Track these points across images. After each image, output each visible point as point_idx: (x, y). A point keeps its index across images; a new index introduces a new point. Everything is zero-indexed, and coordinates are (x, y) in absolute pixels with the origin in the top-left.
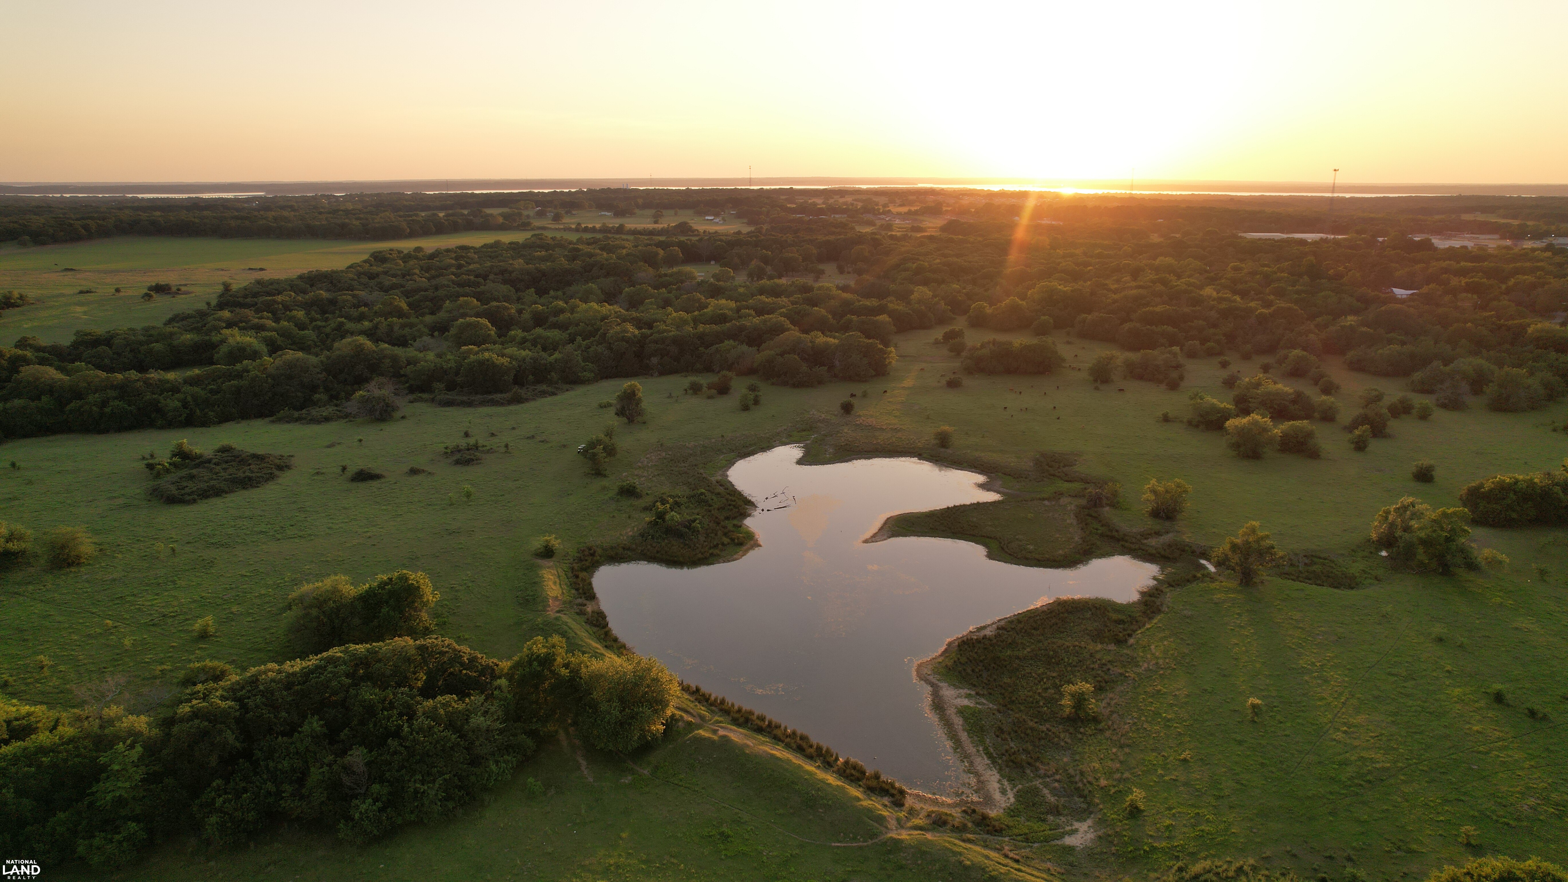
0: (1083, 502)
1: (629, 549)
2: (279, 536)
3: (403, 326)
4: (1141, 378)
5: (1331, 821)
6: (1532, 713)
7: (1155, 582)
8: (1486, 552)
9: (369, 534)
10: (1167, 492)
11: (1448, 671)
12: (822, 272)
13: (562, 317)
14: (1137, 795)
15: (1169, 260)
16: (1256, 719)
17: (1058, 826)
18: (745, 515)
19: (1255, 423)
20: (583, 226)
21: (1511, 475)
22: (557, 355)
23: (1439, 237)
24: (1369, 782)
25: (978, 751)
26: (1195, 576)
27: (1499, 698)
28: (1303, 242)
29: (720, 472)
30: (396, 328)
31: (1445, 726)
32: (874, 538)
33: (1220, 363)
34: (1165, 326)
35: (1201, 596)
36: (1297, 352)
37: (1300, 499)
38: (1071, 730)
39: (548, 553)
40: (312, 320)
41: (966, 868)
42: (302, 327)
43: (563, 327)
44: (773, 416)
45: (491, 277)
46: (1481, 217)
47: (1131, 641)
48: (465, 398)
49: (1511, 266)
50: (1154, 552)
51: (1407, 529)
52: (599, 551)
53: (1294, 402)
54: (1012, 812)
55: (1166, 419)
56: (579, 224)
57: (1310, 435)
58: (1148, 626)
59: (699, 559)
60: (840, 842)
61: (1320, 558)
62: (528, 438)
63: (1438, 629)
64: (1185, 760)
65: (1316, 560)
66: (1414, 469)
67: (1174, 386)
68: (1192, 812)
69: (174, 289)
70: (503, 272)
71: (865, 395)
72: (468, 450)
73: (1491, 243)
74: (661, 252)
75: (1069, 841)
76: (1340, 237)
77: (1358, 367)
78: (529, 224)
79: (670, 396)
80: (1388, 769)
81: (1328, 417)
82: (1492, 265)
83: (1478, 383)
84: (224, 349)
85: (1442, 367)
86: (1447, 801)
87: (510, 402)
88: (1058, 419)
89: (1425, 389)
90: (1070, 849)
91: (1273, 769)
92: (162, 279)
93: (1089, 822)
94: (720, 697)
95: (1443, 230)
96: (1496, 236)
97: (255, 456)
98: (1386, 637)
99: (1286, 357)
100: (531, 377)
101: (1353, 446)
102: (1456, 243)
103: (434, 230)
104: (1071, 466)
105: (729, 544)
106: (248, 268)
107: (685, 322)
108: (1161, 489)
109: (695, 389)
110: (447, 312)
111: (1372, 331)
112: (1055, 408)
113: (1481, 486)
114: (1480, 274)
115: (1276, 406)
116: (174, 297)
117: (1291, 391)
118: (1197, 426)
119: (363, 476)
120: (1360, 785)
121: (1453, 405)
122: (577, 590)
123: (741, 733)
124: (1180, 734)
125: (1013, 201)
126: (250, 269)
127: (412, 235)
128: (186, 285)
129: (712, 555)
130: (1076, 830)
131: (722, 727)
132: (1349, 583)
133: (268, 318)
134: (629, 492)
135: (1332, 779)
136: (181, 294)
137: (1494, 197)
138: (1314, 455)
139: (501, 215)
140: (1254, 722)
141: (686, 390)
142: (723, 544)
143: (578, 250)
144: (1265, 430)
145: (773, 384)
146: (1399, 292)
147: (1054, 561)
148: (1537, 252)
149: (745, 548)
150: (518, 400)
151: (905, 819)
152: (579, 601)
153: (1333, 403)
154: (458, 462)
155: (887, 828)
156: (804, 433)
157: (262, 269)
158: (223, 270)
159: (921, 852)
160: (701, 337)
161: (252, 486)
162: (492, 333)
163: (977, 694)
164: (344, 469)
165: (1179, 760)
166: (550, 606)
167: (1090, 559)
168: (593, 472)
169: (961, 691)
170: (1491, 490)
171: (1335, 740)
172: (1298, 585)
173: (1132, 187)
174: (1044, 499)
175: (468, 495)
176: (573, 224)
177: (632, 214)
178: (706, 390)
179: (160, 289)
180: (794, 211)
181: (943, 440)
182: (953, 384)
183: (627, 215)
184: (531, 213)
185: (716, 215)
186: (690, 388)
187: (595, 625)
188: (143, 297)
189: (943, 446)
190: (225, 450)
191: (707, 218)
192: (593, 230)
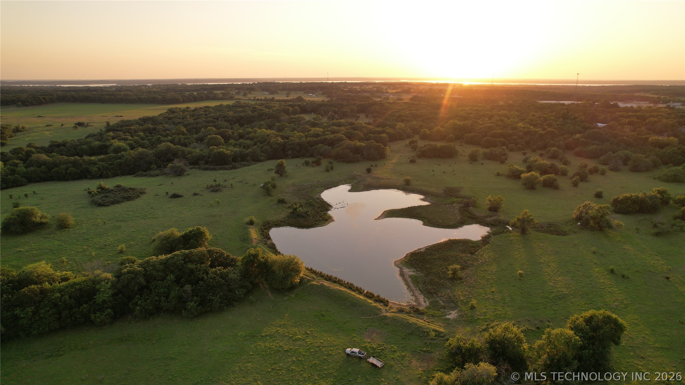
0: (462, 205)
1: (283, 222)
2: (145, 218)
3: (185, 139)
4: (489, 159)
5: (544, 310)
6: (623, 276)
7: (488, 234)
8: (616, 222)
9: (180, 217)
10: (495, 200)
11: (595, 263)
12: (359, 117)
13: (251, 135)
14: (474, 302)
15: (505, 112)
16: (521, 278)
17: (444, 312)
18: (328, 210)
19: (533, 175)
20: (257, 98)
21: (630, 194)
22: (250, 150)
23: (623, 103)
24: (560, 298)
25: (416, 289)
26: (503, 231)
27: (612, 271)
28: (563, 105)
29: (318, 195)
30: (182, 140)
31: (591, 281)
32: (379, 218)
33: (523, 153)
34: (501, 138)
35: (505, 238)
36: (555, 148)
37: (549, 204)
38: (451, 282)
39: (251, 223)
40: (147, 136)
41: (410, 324)
42: (143, 139)
43: (251, 139)
44: (339, 174)
45: (220, 119)
46: (643, 94)
47: (477, 253)
48: (213, 167)
49: (649, 114)
50: (488, 223)
51: (587, 213)
52: (271, 222)
53: (550, 168)
54: (428, 308)
55: (498, 175)
56: (255, 97)
57: (555, 180)
58: (483, 248)
59: (311, 226)
60: (365, 317)
61: (554, 225)
62: (240, 182)
63: (594, 249)
64: (493, 292)
65: (551, 225)
66: (595, 193)
67: (502, 162)
68: (494, 308)
69: (86, 124)
70: (224, 117)
71: (376, 166)
72: (216, 186)
73: (644, 105)
74: (291, 109)
75: (448, 317)
76: (579, 102)
77: (579, 154)
78: (233, 97)
79: (297, 166)
80: (567, 294)
81: (564, 174)
82: (641, 114)
83: (626, 160)
84: (112, 148)
85: (612, 154)
86: (586, 304)
87: (231, 169)
88: (455, 175)
89: (605, 164)
90: (448, 319)
91: (525, 294)
92: (81, 120)
93: (456, 311)
94: (320, 271)
95: (623, 100)
96: (648, 102)
97: (131, 189)
98: (574, 252)
99: (550, 150)
100: (239, 159)
101: (572, 185)
102: (629, 105)
103: (193, 100)
104: (458, 192)
105: (322, 220)
106: (115, 116)
107: (302, 137)
108: (492, 199)
109: (307, 164)
110: (203, 133)
111: (585, 140)
112: (454, 170)
113: (618, 198)
114: (635, 117)
115: (543, 169)
116: (86, 128)
117: (549, 163)
118: (511, 177)
119: (175, 196)
120: (557, 299)
121: (615, 169)
122: (264, 236)
123: (328, 283)
124: (492, 283)
125: (441, 87)
126: (116, 116)
127: (184, 102)
128: (90, 123)
129: (315, 224)
130: (451, 314)
131: (321, 281)
132: (564, 234)
133: (128, 135)
134: (281, 201)
135: (547, 297)
136: (89, 126)
137: (650, 86)
138: (556, 188)
139: (221, 93)
140: (520, 279)
141: (303, 164)
142: (320, 220)
143: (256, 108)
144: (537, 178)
145: (338, 161)
146: (600, 125)
147: (449, 226)
148: (662, 109)
149: (328, 222)
150: (234, 168)
151: (388, 310)
152: (265, 240)
153: (566, 168)
154: (212, 191)
155: (382, 312)
156: (351, 180)
157: (121, 116)
158: (105, 117)
159: (394, 319)
160: (309, 143)
161: (131, 200)
162: (222, 141)
163: (417, 271)
164: (167, 193)
165: (491, 292)
166: (253, 241)
167: (464, 225)
168: (267, 194)
169: (411, 270)
170: (622, 200)
171: (549, 285)
172: (544, 234)
173: (492, 82)
174: (446, 204)
175: (218, 202)
176: (252, 97)
177: (277, 93)
178: (311, 163)
179: (80, 124)
180: (346, 92)
181: (407, 182)
182: (412, 161)
183: (275, 94)
184: (234, 93)
185: (313, 93)
186: (305, 163)
187: (271, 248)
188: (73, 128)
189: (408, 185)
190: (118, 186)
191: (309, 95)
192: (261, 100)
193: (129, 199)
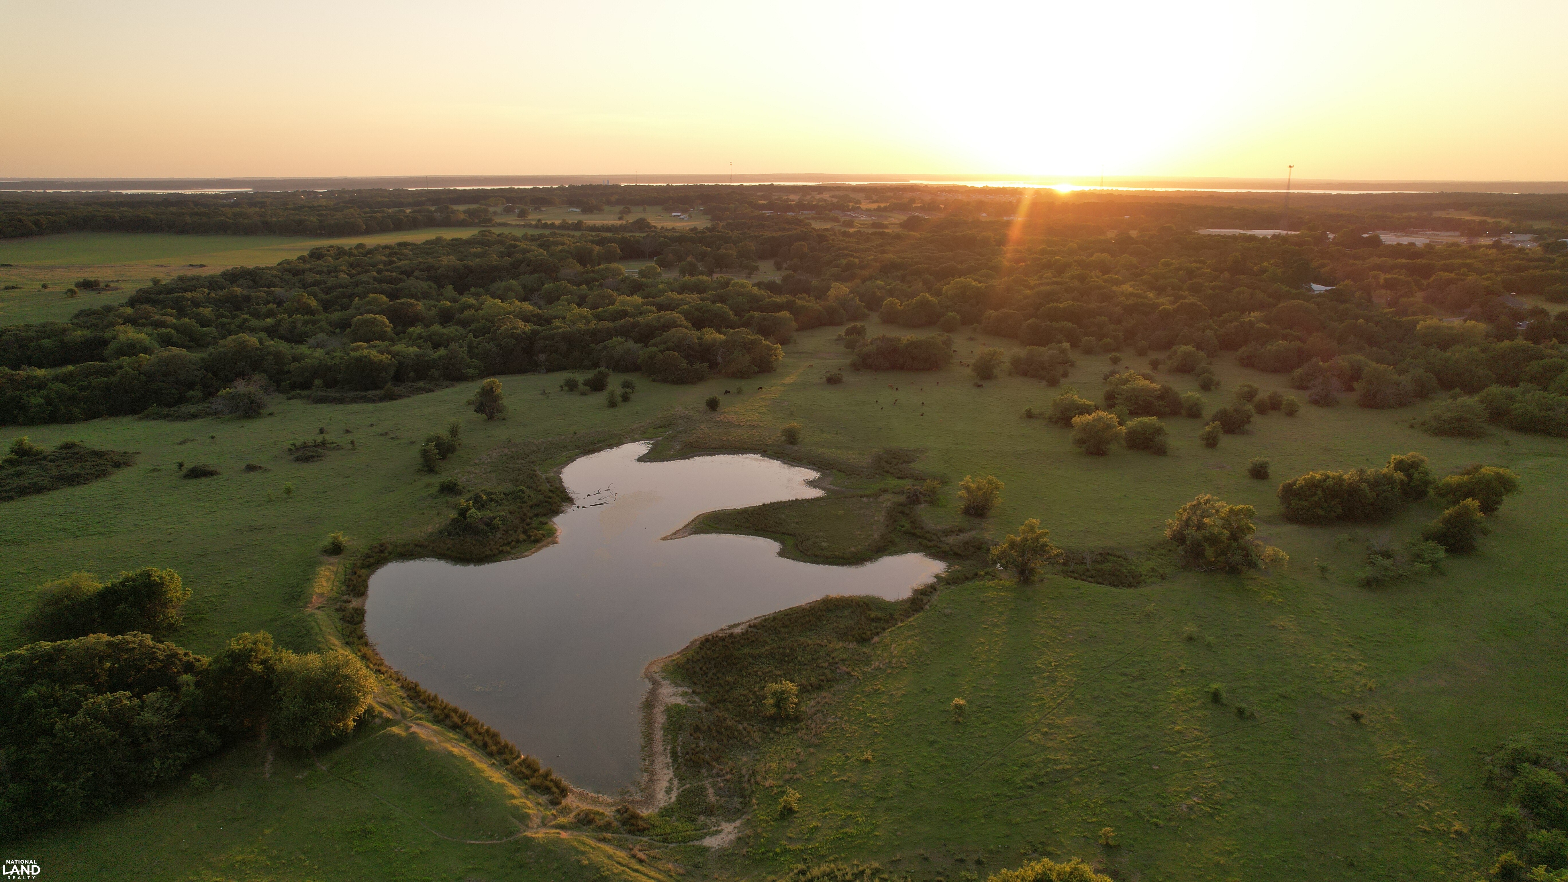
0: (902, 499)
1: (421, 546)
2: (78, 533)
4: (1023, 374)
6: (1240, 712)
9: (169, 531)
10: (978, 488)
11: (1182, 671)
12: (756, 269)
13: (466, 314)
16: (960, 719)
17: (704, 827)
18: (556, 512)
19: (1099, 419)
20: (543, 222)
21: (1325, 472)
22: (443, 352)
23: (1394, 234)
25: (665, 750)
26: (976, 574)
29: (555, 469)
30: (296, 326)
32: (676, 535)
33: (1110, 359)
34: (1066, 322)
35: (971, 594)
36: (1187, 348)
39: (336, 549)
40: (219, 317)
42: (205, 324)
43: (462, 324)
44: (637, 413)
46: (1451, 214)
47: (876, 639)
48: (341, 395)
50: (949, 549)
52: (390, 548)
53: (1157, 398)
54: (666, 812)
55: (1029, 415)
56: (539, 221)
57: (1160, 431)
58: (900, 624)
59: (486, 556)
60: (475, 839)
62: (381, 434)
64: (866, 761)
66: (1250, 466)
67: (1053, 382)
68: (845, 814)
69: (102, 285)
71: (739, 392)
72: (315, 446)
73: (1446, 239)
74: (599, 249)
75: (707, 841)
76: (1292, 233)
77: (1247, 362)
78: (490, 220)
79: (544, 393)
81: (1192, 413)
83: (1351, 379)
85: (1320, 363)
88: (922, 415)
89: (1301, 387)
90: (704, 850)
91: (951, 771)
92: (94, 275)
93: (737, 823)
94: (434, 694)
96: (1457, 234)
97: (95, 453)
99: (1176, 353)
100: (412, 374)
101: (1202, 442)
102: (1406, 240)
103: (392, 226)
104: (911, 462)
105: (524, 541)
106: (188, 264)
107: (583, 318)
108: (973, 486)
109: (571, 386)
110: (355, 308)
111: (1269, 327)
112: (924, 404)
116: (99, 293)
117: (1161, 387)
118: (1057, 422)
119: (196, 473)
121: (1323, 401)
122: (348, 586)
123: (434, 731)
126: (190, 265)
127: (364, 232)
128: (117, 281)
129: (501, 552)
131: (418, 725)
132: (1131, 581)
133: (171, 315)
134: (450, 489)
136: (109, 290)
138: (1161, 451)
139: (465, 212)
141: (561, 387)
142: (518, 541)
145: (654, 380)
146: (1317, 288)
147: (843, 558)
149: (540, 545)
150: (390, 397)
151: (553, 817)
152: (345, 598)
154: (297, 460)
156: (659, 430)
157: (202, 266)
158: (162, 266)
160: (593, 333)
161: (79, 483)
162: (388, 330)
163: (694, 692)
164: (182, 465)
165: (860, 761)
166: (311, 602)
168: (426, 469)
169: (680, 689)
171: (1030, 741)
172: (1078, 582)
174: (864, 496)
175: (288, 491)
176: (533, 220)
177: (599, 210)
178: (581, 386)
179: (87, 285)
180: (763, 207)
181: (792, 437)
182: (833, 381)
183: (595, 212)
184: (499, 209)
185: (684, 211)
186: (566, 385)
187: (349, 622)
188: (66, 293)
189: (791, 443)
190: (68, 446)
191: (673, 214)
192: (553, 226)
193: (73, 480)
